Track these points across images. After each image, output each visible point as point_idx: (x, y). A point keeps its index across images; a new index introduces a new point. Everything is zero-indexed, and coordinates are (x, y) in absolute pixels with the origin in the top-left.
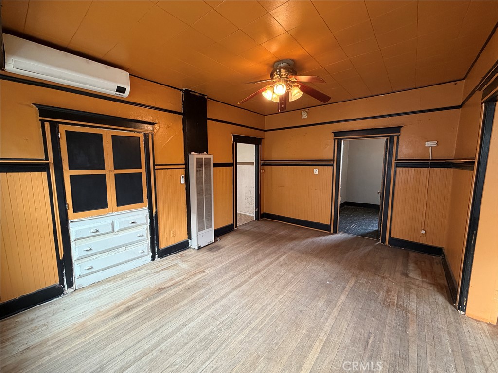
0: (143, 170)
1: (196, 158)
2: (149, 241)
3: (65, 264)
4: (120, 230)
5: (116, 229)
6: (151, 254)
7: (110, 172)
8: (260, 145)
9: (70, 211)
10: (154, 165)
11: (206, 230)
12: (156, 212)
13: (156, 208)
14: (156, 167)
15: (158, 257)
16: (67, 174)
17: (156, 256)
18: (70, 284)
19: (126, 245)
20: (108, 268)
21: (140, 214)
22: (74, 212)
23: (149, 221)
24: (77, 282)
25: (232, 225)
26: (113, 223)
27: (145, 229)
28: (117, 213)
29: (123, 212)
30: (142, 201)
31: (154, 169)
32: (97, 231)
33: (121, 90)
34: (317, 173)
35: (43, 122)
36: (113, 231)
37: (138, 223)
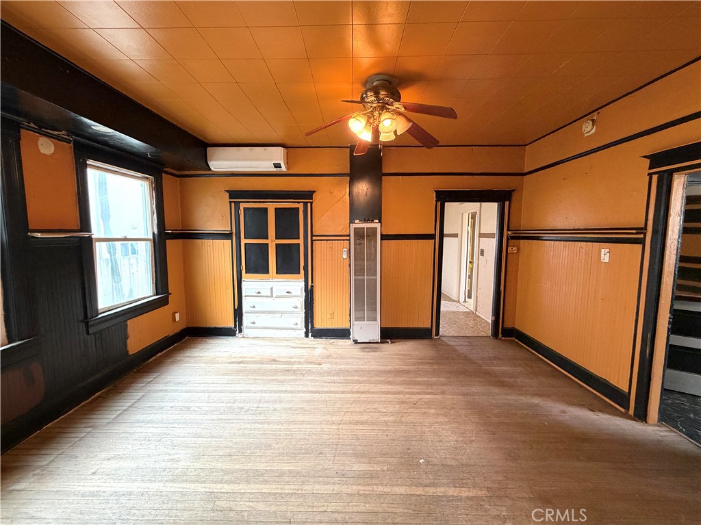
0: (301, 241)
1: (355, 228)
2: (304, 315)
3: (238, 313)
4: (277, 297)
5: (274, 296)
6: (305, 330)
7: (272, 242)
8: (507, 203)
9: (244, 272)
10: (312, 235)
11: (366, 322)
12: (312, 286)
13: (312, 282)
14: (314, 238)
15: (312, 336)
16: (244, 241)
17: (310, 334)
18: (241, 331)
19: (282, 313)
20: (266, 328)
21: (295, 285)
22: (246, 273)
23: (304, 294)
24: (245, 331)
25: (430, 330)
26: (272, 289)
27: (300, 301)
28: (276, 280)
29: (280, 280)
30: (299, 273)
31: (312, 241)
32: (259, 293)
33: (277, 166)
34: (607, 260)
35: (230, 202)
36: (272, 296)
37: (294, 293)
